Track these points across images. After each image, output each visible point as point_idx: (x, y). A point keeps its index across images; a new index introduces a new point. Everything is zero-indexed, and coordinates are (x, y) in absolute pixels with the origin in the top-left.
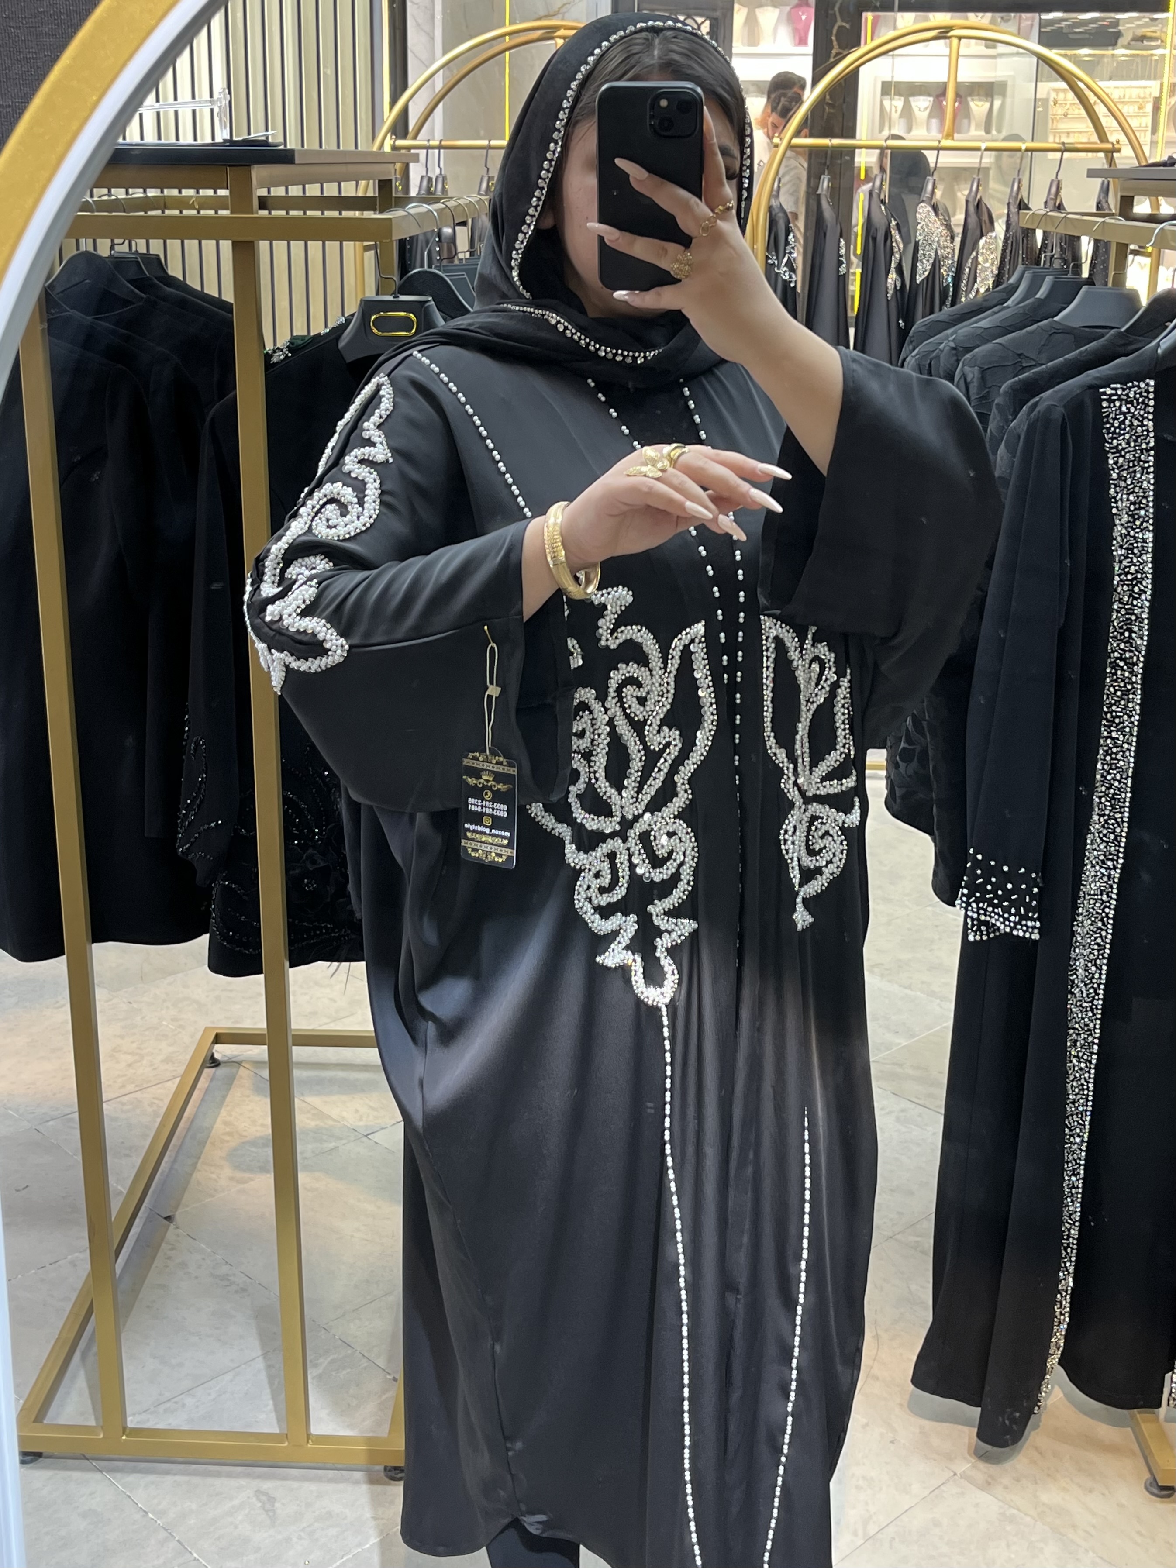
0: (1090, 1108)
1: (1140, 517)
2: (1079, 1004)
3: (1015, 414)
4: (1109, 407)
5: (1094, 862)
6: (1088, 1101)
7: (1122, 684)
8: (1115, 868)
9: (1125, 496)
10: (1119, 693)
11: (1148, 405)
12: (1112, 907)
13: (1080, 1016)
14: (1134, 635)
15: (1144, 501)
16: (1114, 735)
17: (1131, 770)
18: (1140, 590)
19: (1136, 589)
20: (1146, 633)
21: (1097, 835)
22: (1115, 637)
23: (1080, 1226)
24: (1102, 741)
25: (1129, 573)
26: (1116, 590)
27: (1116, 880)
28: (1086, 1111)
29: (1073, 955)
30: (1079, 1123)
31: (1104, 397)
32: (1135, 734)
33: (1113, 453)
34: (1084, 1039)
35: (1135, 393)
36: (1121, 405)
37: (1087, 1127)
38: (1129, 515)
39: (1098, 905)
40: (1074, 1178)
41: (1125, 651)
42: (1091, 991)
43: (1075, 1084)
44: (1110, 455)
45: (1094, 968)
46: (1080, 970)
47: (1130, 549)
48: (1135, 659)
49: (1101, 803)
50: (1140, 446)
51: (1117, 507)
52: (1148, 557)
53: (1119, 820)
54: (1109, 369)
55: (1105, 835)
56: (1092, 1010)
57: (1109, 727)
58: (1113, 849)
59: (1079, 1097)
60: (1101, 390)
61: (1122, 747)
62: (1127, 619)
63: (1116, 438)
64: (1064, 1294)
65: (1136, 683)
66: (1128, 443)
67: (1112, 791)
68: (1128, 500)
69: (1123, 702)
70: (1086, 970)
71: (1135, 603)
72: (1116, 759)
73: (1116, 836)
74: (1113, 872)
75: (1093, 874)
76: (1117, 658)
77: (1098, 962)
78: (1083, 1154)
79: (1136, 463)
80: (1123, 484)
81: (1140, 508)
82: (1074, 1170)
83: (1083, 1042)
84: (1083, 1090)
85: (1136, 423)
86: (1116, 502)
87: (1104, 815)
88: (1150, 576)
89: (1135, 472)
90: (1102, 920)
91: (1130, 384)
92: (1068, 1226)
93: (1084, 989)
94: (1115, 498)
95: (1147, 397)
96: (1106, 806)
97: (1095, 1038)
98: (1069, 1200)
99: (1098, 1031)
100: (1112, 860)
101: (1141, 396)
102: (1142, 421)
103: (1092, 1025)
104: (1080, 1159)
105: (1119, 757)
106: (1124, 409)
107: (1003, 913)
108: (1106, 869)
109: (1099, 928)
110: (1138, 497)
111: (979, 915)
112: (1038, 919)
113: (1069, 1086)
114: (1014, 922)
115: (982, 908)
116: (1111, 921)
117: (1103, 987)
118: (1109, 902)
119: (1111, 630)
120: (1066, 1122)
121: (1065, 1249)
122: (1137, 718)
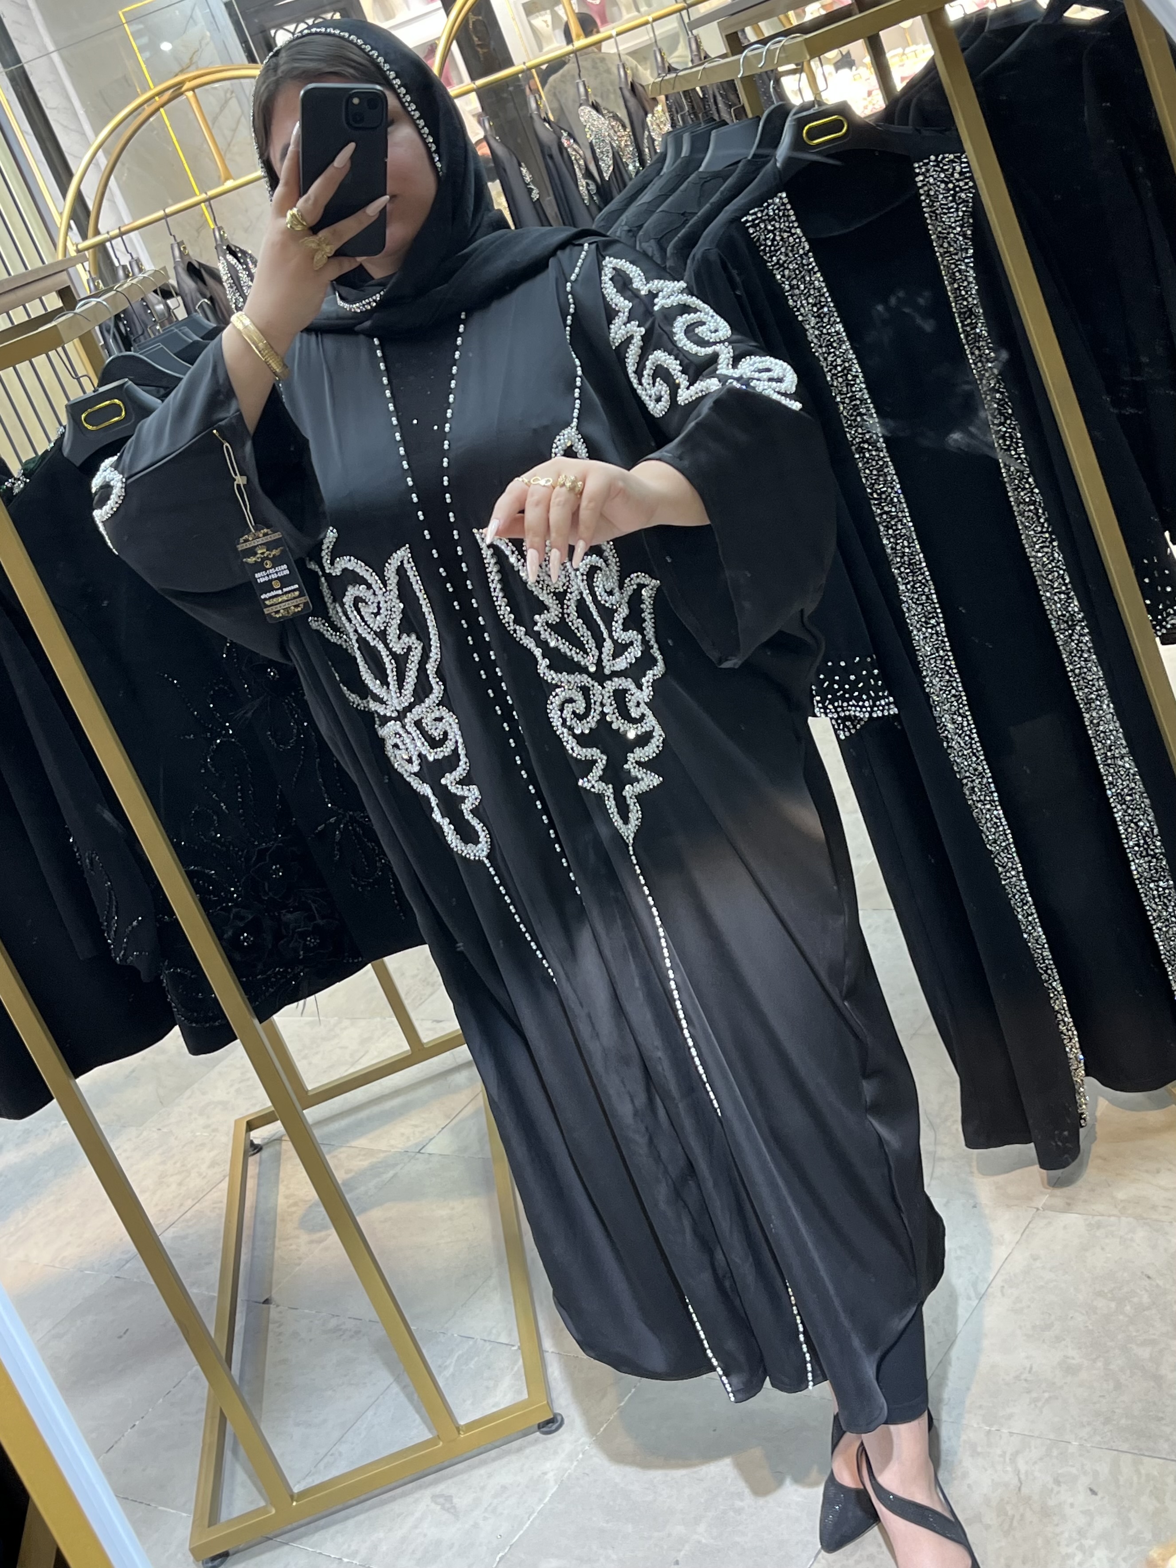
0: (1011, 841)
1: (825, 314)
2: (960, 754)
4: (756, 230)
5: (918, 626)
6: (1006, 835)
7: (874, 463)
8: (938, 624)
9: (804, 302)
10: (875, 472)
11: (789, 216)
12: (951, 658)
13: (966, 764)
14: (865, 417)
15: (822, 299)
16: (886, 509)
17: (914, 534)
18: (854, 376)
19: (850, 377)
20: (874, 411)
21: (910, 601)
22: (851, 425)
23: (1050, 947)
24: (878, 519)
25: (837, 365)
26: (832, 385)
27: (944, 634)
28: (1009, 844)
29: (936, 714)
31: (748, 224)
32: (903, 501)
33: (777, 269)
34: (980, 783)
35: (774, 211)
36: (766, 226)
37: (1016, 858)
38: (815, 317)
39: (938, 662)
40: (1026, 907)
41: (864, 434)
42: (967, 738)
43: (989, 825)
44: (775, 272)
45: (960, 719)
46: (949, 725)
47: (829, 345)
48: (874, 436)
49: (901, 573)
50: (798, 253)
51: (801, 314)
52: (847, 345)
53: (923, 581)
54: (742, 198)
55: (918, 599)
56: (974, 755)
57: (879, 504)
58: (929, 608)
59: (997, 835)
60: (743, 220)
61: (898, 517)
62: (853, 406)
63: (774, 255)
64: (1063, 1012)
65: (884, 457)
66: (787, 255)
67: (906, 558)
69: (881, 479)
70: (954, 723)
71: (854, 389)
72: (897, 529)
73: (927, 596)
74: (938, 629)
75: (922, 637)
76: (860, 443)
77: (961, 711)
78: (1024, 883)
79: (801, 269)
80: (797, 292)
81: (822, 307)
82: (1022, 900)
83: (979, 786)
84: (998, 827)
85: (785, 235)
86: (798, 310)
87: (909, 583)
88: (855, 361)
89: (803, 277)
90: (948, 673)
91: (765, 204)
92: (1039, 951)
93: (959, 740)
94: (796, 307)
95: (785, 209)
96: (907, 573)
97: (988, 778)
98: (1030, 928)
99: (988, 771)
100: (933, 617)
101: (780, 211)
102: (790, 232)
103: (980, 768)
104: (1023, 888)
105: (899, 526)
106: (770, 227)
107: (858, 702)
108: (931, 628)
109: (949, 681)
110: (816, 297)
111: (838, 713)
112: (890, 695)
113: (985, 829)
114: (870, 706)
115: (839, 706)
116: (955, 671)
117: (974, 731)
118: (947, 655)
119: (844, 421)
120: (996, 861)
121: (1046, 972)
122: (899, 486)
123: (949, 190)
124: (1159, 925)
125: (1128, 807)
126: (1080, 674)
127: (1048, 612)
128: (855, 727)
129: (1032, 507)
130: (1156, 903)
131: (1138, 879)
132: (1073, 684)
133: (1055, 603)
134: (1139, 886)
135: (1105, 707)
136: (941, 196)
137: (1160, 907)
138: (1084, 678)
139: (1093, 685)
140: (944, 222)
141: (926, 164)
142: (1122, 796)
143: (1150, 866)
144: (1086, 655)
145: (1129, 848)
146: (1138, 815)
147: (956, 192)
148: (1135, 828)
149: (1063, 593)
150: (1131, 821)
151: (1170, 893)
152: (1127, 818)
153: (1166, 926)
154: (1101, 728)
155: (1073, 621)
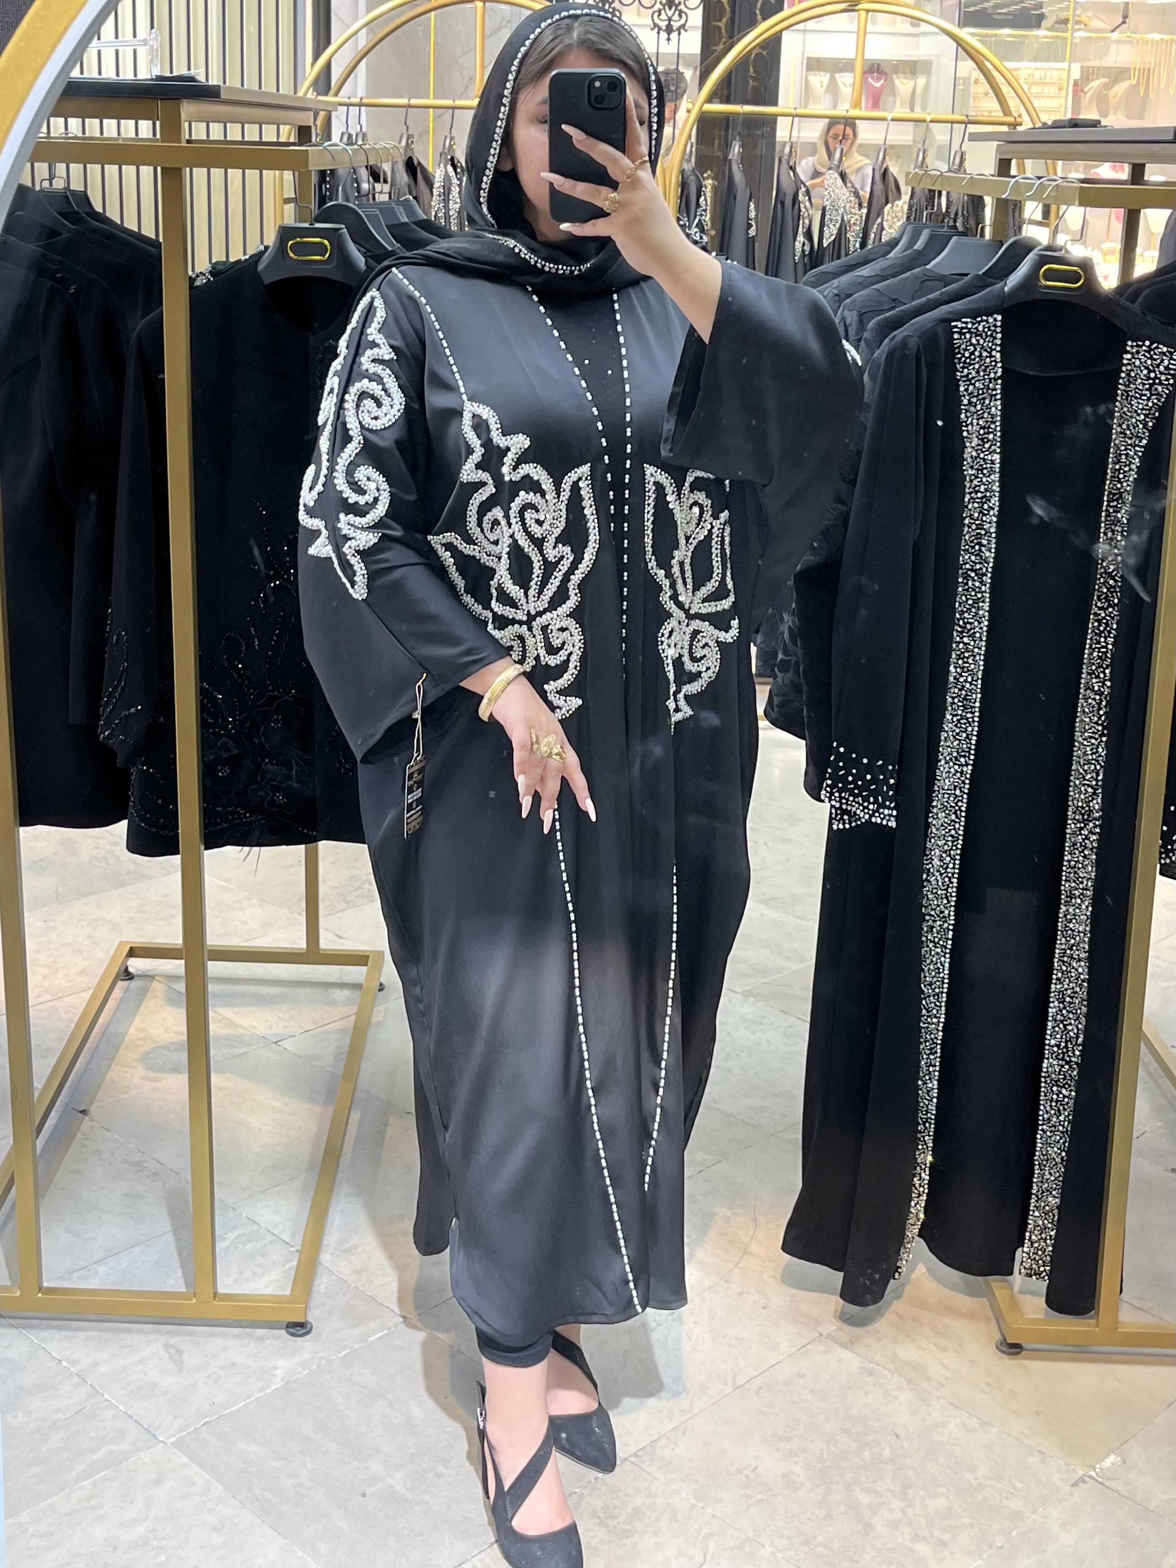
0: (946, 990)
1: (988, 441)
2: (934, 891)
3: (879, 346)
4: (960, 339)
5: (948, 758)
6: (943, 983)
7: (973, 593)
8: (967, 765)
9: (974, 421)
10: (970, 602)
11: (995, 338)
12: (965, 801)
13: (935, 903)
14: (983, 549)
15: (993, 426)
16: (966, 640)
17: (980, 673)
18: (990, 507)
19: (986, 506)
20: (994, 546)
21: (950, 732)
22: (967, 550)
23: (937, 1102)
24: (954, 646)
25: (979, 491)
26: (967, 507)
27: (968, 776)
28: (942, 993)
29: (928, 845)
30: (936, 1005)
31: (956, 330)
32: (984, 639)
33: (964, 381)
34: (940, 925)
35: (984, 327)
36: (971, 337)
37: (943, 1008)
38: (978, 439)
39: (952, 799)
40: (932, 1057)
41: (975, 563)
42: (947, 879)
43: (932, 967)
44: (961, 383)
45: (948, 859)
46: (936, 860)
47: (980, 470)
48: (984, 570)
49: (954, 703)
50: (988, 375)
51: (967, 431)
52: (996, 477)
53: (970, 720)
54: (960, 305)
55: (958, 734)
56: (947, 898)
57: (962, 632)
58: (965, 746)
59: (935, 979)
60: (953, 324)
61: (973, 652)
62: (977, 534)
63: (967, 368)
64: (923, 1167)
65: (985, 592)
66: (978, 372)
67: (964, 692)
68: (978, 424)
69: (973, 610)
70: (941, 860)
71: (984, 518)
72: (967, 663)
73: (968, 735)
74: (965, 769)
75: (947, 769)
76: (969, 570)
77: (952, 852)
78: (940, 1034)
79: (985, 391)
80: (972, 409)
81: (989, 433)
82: (931, 1049)
83: (938, 928)
84: (939, 973)
85: (985, 354)
86: (967, 426)
87: (957, 715)
88: (997, 494)
89: (984, 399)
90: (955, 813)
91: (979, 319)
92: (927, 1102)
93: (939, 878)
94: (966, 422)
95: (995, 331)
96: (959, 706)
97: (950, 924)
98: (927, 1078)
99: (952, 918)
100: (964, 756)
101: (989, 330)
102: (990, 353)
103: (947, 912)
104: (936, 1038)
105: (970, 661)
106: (974, 341)
107: (863, 802)
108: (959, 765)
109: (952, 821)
110: (987, 422)
111: (841, 803)
112: (895, 808)
113: (926, 969)
114: (873, 810)
115: (844, 798)
116: (963, 814)
117: (956, 876)
118: (962, 796)
119: (963, 543)
120: (924, 1003)
121: (924, 1123)
122: (986, 623)
123: (1149, 378)
124: (1045, 1127)
126: (1074, 867)
127: (1070, 798)
128: (850, 823)
129: (1098, 697)
130: (1051, 1106)
131: (1045, 1077)
132: (1064, 873)
133: (1080, 793)
134: (1043, 1084)
135: (1084, 907)
136: (1139, 381)
137: (1053, 1112)
138: (1075, 872)
139: (1082, 883)
140: (1132, 405)
141: (1138, 346)
142: (1063, 995)
143: (1060, 1070)
144: (1086, 852)
145: (1049, 1045)
146: (1070, 1018)
147: (1154, 383)
148: (1063, 1029)
149: (1092, 787)
150: (1062, 1022)
151: (1068, 1103)
152: (1059, 1017)
153: (1051, 1132)
154: (1071, 926)
155: (1089, 816)
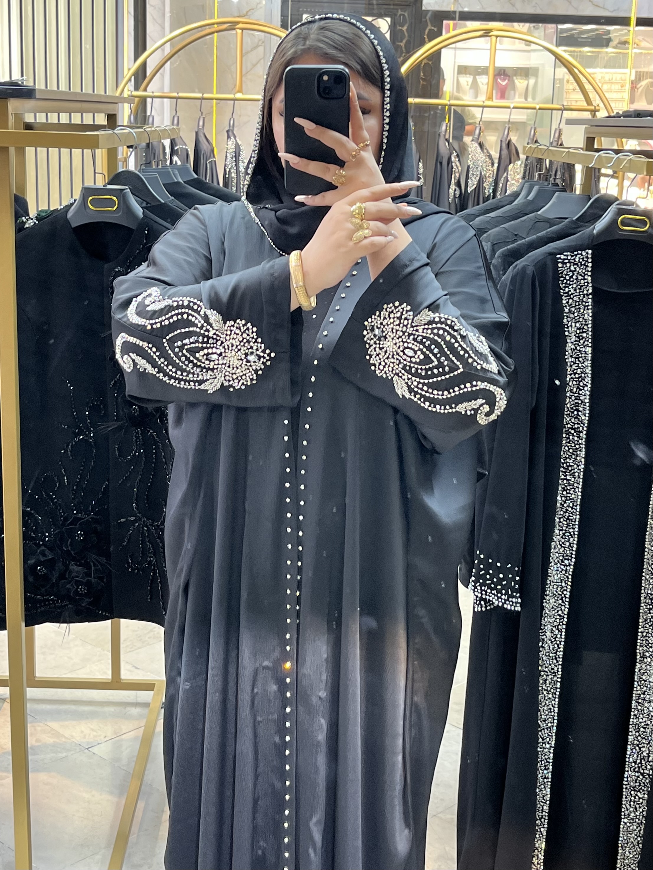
0: (555, 724)
1: (583, 338)
2: (547, 654)
3: (505, 271)
4: (563, 267)
5: (556, 561)
6: (554, 719)
7: (573, 445)
8: (570, 565)
9: (573, 324)
10: (571, 451)
11: (587, 266)
12: (568, 590)
13: (548, 662)
14: (580, 413)
15: (586, 327)
16: (568, 477)
17: (579, 500)
18: (584, 384)
19: (581, 384)
20: (588, 412)
21: (558, 543)
22: (569, 414)
23: (549, 804)
24: (560, 481)
25: (576, 373)
26: (568, 384)
27: (571, 573)
28: (553, 726)
29: (543, 622)
30: (548, 735)
31: (560, 260)
32: (581, 477)
33: (566, 296)
34: (551, 679)
35: (580, 259)
36: (570, 266)
37: (554, 737)
38: (576, 337)
39: (559, 589)
40: (545, 772)
41: (575, 424)
42: (556, 646)
44: (563, 298)
45: (557, 631)
46: (548, 633)
47: (577, 358)
48: (581, 429)
49: (560, 522)
50: (583, 292)
51: (568, 331)
52: (588, 363)
53: (572, 533)
54: (562, 243)
55: (563, 543)
56: (556, 659)
57: (565, 472)
58: (568, 552)
59: (548, 717)
60: (558, 256)
61: (573, 485)
62: (576, 403)
63: (568, 287)
64: (540, 850)
65: (582, 444)
66: (575, 290)
67: (567, 514)
69: (573, 457)
70: (552, 633)
71: (581, 392)
72: (569, 493)
73: (570, 544)
74: (568, 568)
75: (555, 569)
76: (570, 428)
77: (560, 627)
78: (552, 755)
79: (580, 303)
80: (572, 316)
81: (583, 332)
82: (545, 766)
83: (550, 681)
84: (551, 712)
85: (580, 277)
86: (568, 328)
87: (562, 530)
88: (590, 376)
89: (580, 308)
90: (562, 599)
91: (576, 253)
92: (542, 804)
93: (550, 645)
94: (567, 325)
95: (587, 261)
96: (563, 524)
97: (558, 678)
98: (543, 786)
99: (560, 673)
100: (568, 559)
101: (583, 260)
102: (584, 277)
103: (556, 669)
104: (549, 758)
105: (571, 492)
106: (572, 268)
107: (497, 594)
108: (564, 566)
109: (560, 604)
110: (582, 324)
111: (482, 594)
112: (520, 597)
113: (542, 710)
114: (505, 599)
115: (484, 590)
116: (567, 600)
117: (563, 643)
118: (566, 587)
119: (566, 410)
120: (540, 734)
121: (540, 819)
122: (583, 466)
124: (626, 820)
125: (640, 735)
126: (646, 636)
127: (643, 588)
128: (486, 607)
130: (630, 805)
131: (626, 785)
132: (639, 641)
133: (649, 584)
134: (624, 790)
137: (632, 809)
138: (646, 640)
142: (639, 726)
143: (636, 780)
145: (629, 762)
146: (643, 743)
148: (638, 750)
150: (638, 745)
151: (642, 803)
152: (636, 742)
153: (630, 823)
154: (644, 677)
